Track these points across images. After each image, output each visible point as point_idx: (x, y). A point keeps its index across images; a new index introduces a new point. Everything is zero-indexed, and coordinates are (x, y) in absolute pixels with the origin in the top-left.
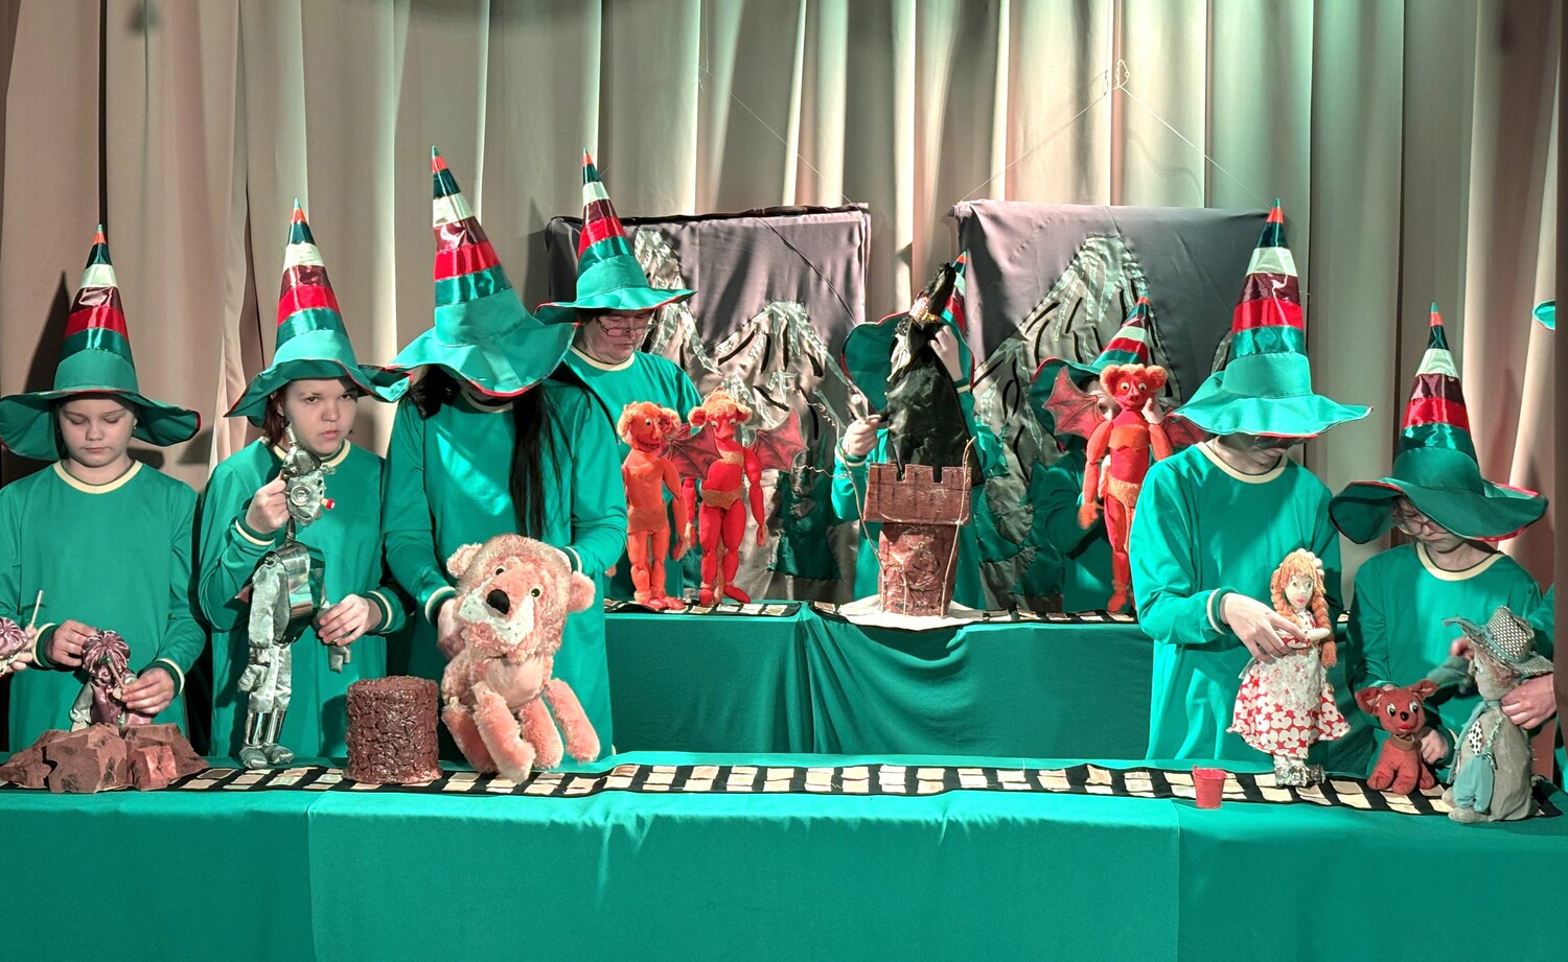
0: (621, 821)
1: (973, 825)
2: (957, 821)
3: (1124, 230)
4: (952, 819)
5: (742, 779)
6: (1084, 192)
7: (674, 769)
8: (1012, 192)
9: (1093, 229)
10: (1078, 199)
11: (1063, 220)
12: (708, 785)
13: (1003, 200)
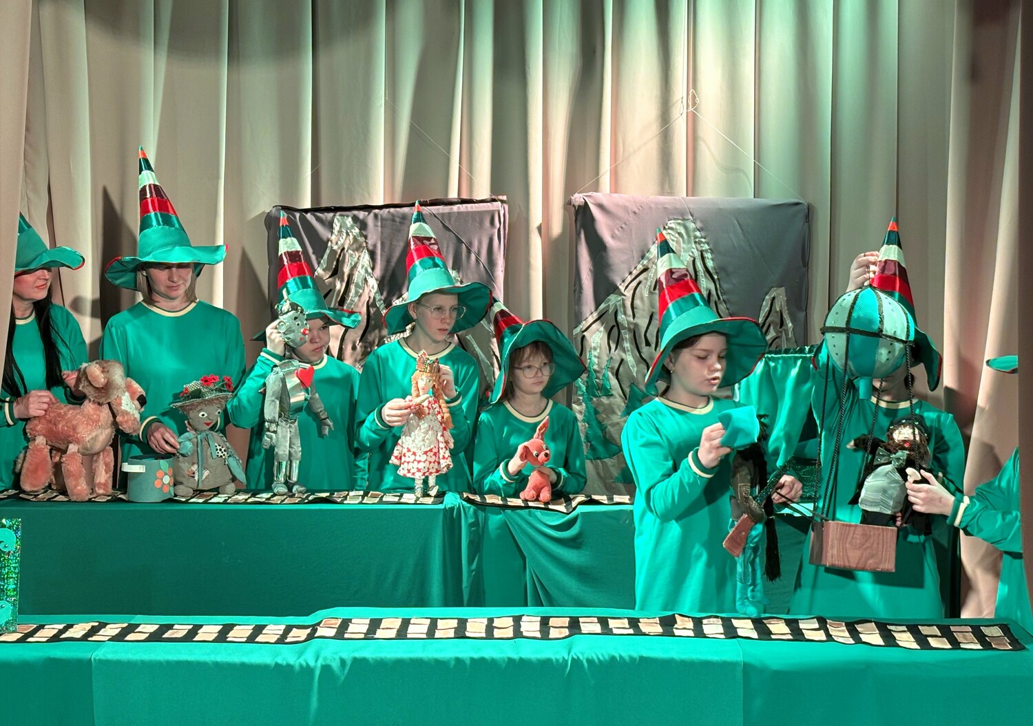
0: (328, 662)
1: (590, 662)
2: (579, 658)
3: (696, 215)
4: (574, 656)
5: (418, 628)
6: (667, 186)
7: (368, 622)
8: (615, 187)
9: (673, 213)
10: (662, 193)
11: (651, 208)
12: (393, 634)
13: (608, 192)
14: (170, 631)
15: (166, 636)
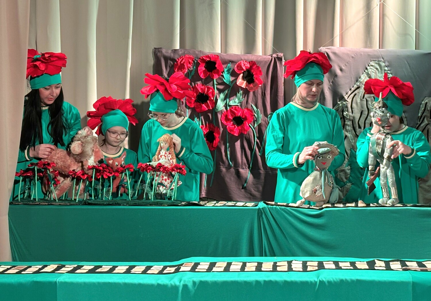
0: (186, 283)
1: (329, 282)
2: (323, 281)
3: (385, 59)
4: (321, 280)
5: (236, 266)
6: (368, 43)
7: (209, 264)
8: (342, 44)
9: (373, 58)
10: (366, 46)
11: (361, 55)
12: (222, 269)
13: (338, 46)
14: (100, 269)
15: (97, 271)
